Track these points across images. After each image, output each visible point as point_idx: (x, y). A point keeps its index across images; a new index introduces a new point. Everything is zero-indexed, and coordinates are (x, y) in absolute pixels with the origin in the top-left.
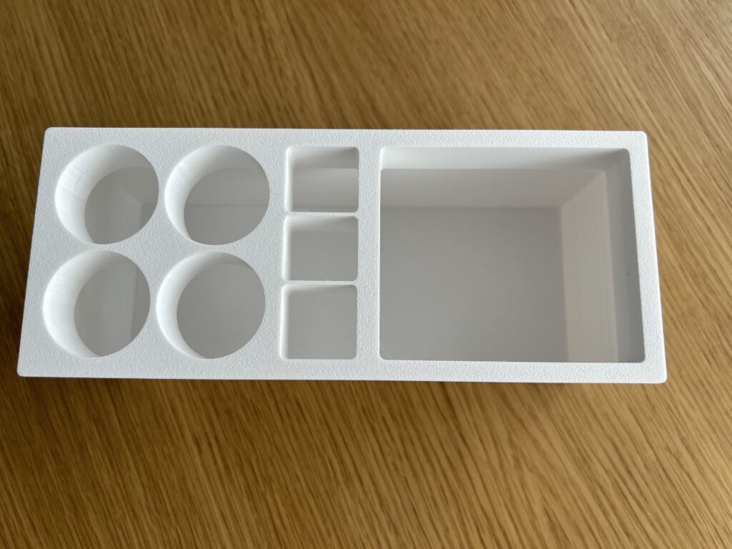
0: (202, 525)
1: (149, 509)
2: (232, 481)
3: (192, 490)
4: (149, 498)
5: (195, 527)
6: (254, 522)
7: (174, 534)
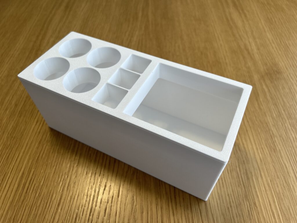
0: (19, 145)
1: (8, 133)
2: (38, 137)
3: (24, 134)
4: (11, 130)
5: (16, 144)
6: (34, 151)
7: (9, 143)
